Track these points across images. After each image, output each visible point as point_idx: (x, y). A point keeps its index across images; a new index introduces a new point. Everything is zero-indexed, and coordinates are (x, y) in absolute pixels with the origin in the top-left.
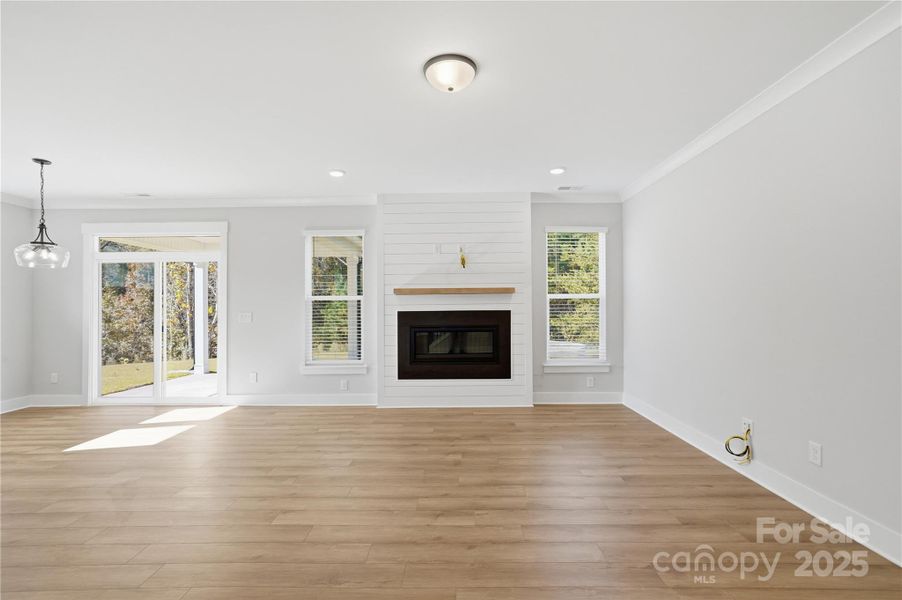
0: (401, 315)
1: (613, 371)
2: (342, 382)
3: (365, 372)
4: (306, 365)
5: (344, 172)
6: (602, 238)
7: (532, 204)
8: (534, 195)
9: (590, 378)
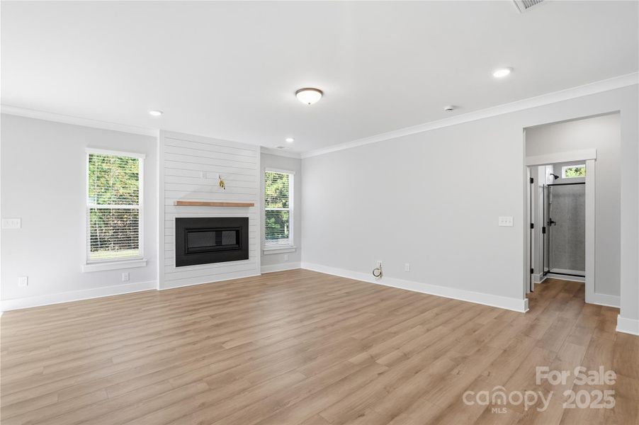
0: (178, 220)
1: (296, 251)
2: (123, 274)
3: (145, 264)
4: (87, 264)
5: (162, 113)
6: (291, 178)
7: (261, 153)
8: (262, 148)
9: (286, 256)
